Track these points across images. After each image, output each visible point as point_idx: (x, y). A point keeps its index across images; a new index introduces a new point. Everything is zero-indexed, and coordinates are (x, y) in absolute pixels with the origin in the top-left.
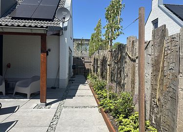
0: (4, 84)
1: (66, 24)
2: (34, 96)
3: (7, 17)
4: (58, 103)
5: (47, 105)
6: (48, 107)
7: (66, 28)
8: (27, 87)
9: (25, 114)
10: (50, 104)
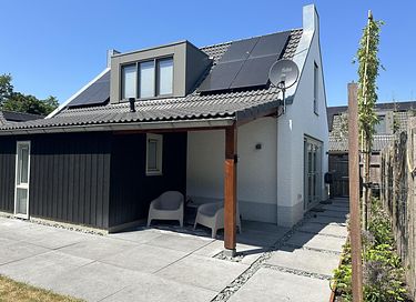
0: (182, 206)
1: (289, 93)
2: (220, 234)
3: (195, 93)
4: (258, 255)
5: (236, 255)
6: (237, 258)
7: (290, 100)
8: (213, 215)
9: (196, 264)
10: (243, 254)
